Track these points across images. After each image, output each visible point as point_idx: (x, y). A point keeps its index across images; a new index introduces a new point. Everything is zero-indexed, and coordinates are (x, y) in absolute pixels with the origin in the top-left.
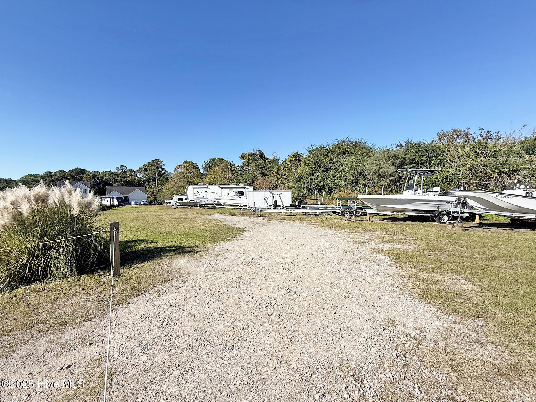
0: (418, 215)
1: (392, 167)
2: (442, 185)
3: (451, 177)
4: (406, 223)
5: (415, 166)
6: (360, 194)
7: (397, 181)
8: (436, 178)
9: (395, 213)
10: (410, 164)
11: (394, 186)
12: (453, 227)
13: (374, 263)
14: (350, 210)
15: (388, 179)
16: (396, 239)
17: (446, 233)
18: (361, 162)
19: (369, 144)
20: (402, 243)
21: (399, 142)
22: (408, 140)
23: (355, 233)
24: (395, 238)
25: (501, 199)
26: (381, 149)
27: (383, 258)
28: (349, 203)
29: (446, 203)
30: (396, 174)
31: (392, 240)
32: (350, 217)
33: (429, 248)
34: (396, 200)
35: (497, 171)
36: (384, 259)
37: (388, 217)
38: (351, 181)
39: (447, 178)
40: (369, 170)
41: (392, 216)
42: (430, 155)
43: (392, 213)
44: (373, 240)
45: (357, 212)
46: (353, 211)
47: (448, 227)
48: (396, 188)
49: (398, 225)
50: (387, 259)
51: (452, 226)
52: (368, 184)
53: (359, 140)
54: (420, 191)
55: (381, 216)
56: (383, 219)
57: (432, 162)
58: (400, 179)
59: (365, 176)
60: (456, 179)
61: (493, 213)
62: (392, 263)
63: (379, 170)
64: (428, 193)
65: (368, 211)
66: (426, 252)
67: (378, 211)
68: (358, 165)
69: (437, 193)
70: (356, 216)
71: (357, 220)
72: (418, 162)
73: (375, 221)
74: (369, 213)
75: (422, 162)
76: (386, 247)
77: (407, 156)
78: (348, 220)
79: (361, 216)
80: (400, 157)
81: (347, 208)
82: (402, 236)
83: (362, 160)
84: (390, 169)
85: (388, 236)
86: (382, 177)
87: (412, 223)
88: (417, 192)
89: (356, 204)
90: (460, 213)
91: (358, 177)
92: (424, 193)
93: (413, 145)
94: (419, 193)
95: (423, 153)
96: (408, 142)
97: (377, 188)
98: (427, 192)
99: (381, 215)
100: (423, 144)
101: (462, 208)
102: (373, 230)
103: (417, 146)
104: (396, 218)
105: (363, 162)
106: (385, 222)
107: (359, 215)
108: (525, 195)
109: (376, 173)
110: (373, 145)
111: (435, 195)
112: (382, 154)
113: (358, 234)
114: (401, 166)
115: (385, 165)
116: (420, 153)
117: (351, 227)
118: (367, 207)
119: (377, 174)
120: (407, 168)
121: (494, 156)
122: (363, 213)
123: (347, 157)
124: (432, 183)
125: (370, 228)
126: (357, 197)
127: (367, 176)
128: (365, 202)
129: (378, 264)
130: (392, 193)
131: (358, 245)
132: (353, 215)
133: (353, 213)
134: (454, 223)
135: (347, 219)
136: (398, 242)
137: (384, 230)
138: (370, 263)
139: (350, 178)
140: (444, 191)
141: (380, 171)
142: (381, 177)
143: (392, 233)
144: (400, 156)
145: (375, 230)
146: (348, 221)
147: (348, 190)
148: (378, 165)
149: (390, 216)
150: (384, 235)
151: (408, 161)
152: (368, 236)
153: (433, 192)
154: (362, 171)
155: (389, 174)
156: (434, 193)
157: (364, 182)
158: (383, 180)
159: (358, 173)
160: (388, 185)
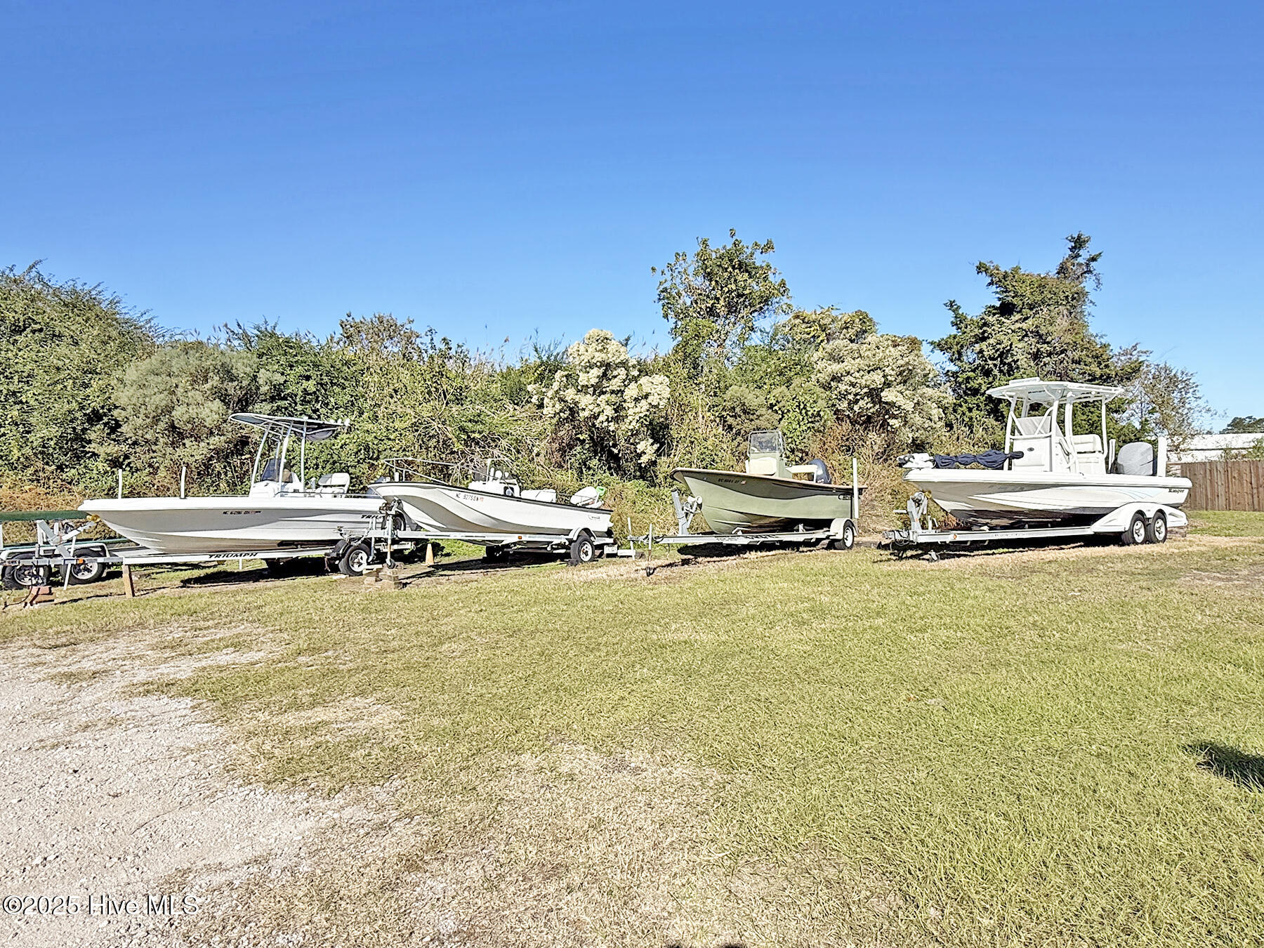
0: (294, 556)
1: (217, 405)
2: (355, 467)
3: (375, 447)
4: (261, 584)
5: (286, 409)
6: (92, 497)
7: (232, 451)
8: (341, 447)
9: (225, 558)
10: (273, 399)
11: (225, 467)
12: (376, 581)
13: (136, 730)
14: (45, 561)
15: (202, 444)
16: (220, 640)
17: (358, 600)
18: (97, 373)
19: (130, 309)
20: (237, 646)
21: (239, 325)
22: (266, 322)
23: (65, 646)
24: (218, 636)
25: (464, 502)
26: (177, 338)
27: (174, 704)
28: (40, 531)
29: (363, 516)
30: (230, 429)
31: (207, 643)
32: (45, 589)
33: (312, 646)
34: (225, 513)
35: (463, 436)
36: (173, 709)
37: (202, 573)
38: (52, 443)
39: (367, 448)
40: (130, 409)
41: (215, 570)
42: (326, 379)
43: (213, 558)
44: (140, 657)
45: (80, 565)
46: (59, 561)
47: (365, 582)
48: (230, 474)
49: (235, 594)
50: (184, 706)
51: (374, 578)
52: (126, 457)
53: (86, 288)
54: (298, 484)
55: (179, 573)
56: (186, 583)
57: (332, 399)
58: (242, 443)
59: (115, 427)
60: (386, 453)
61: (453, 535)
62: (199, 712)
63: (169, 410)
64: (318, 490)
65: (127, 558)
66: (304, 658)
67: (164, 554)
68: (86, 386)
69: (342, 491)
70: (74, 581)
71: (80, 597)
72: (296, 396)
73: (155, 590)
74: (129, 565)
75: (305, 398)
76: (184, 669)
77: (263, 376)
78: (37, 599)
79: (98, 578)
80: (242, 375)
81: (34, 552)
82: (243, 627)
83: (100, 365)
84: (208, 411)
85: (198, 632)
86: (182, 436)
87: (278, 583)
88: (290, 487)
89: (72, 534)
90: (389, 542)
91: (84, 430)
92: (308, 491)
93: (281, 340)
94: (295, 491)
95: (309, 370)
96: (266, 329)
97: (162, 473)
98: (318, 486)
99: (177, 570)
100: (306, 343)
101: (395, 529)
102: (142, 625)
103: (291, 347)
104: (232, 574)
105: (106, 373)
106: (194, 591)
107: (87, 576)
108: (502, 493)
109: (156, 420)
110: (145, 317)
111: (335, 497)
112: (179, 356)
113: (81, 647)
114: (244, 403)
115: (190, 394)
116: (300, 370)
117: (51, 627)
118: (124, 542)
119: (162, 425)
120: (262, 410)
121: (459, 400)
122: (109, 566)
123: (35, 347)
124: (331, 461)
125: (132, 617)
126: (80, 509)
127: (124, 429)
128: (113, 527)
129: (151, 729)
130: (217, 492)
131: (79, 684)
132: (64, 578)
133: (62, 571)
134: (378, 571)
135: (30, 598)
136: (228, 646)
137: (185, 617)
138: (124, 734)
139: (44, 432)
140: (362, 484)
141: (174, 413)
142: (177, 434)
143: (211, 623)
144: (241, 369)
145: (152, 621)
146: (36, 606)
147: (38, 481)
148: (166, 393)
149: (210, 571)
150: (181, 634)
151: (264, 389)
152: (121, 645)
153: (331, 486)
154: (103, 407)
155: (205, 427)
156: (333, 489)
157: (113, 449)
158: (184, 444)
159: (85, 414)
160: (204, 465)
